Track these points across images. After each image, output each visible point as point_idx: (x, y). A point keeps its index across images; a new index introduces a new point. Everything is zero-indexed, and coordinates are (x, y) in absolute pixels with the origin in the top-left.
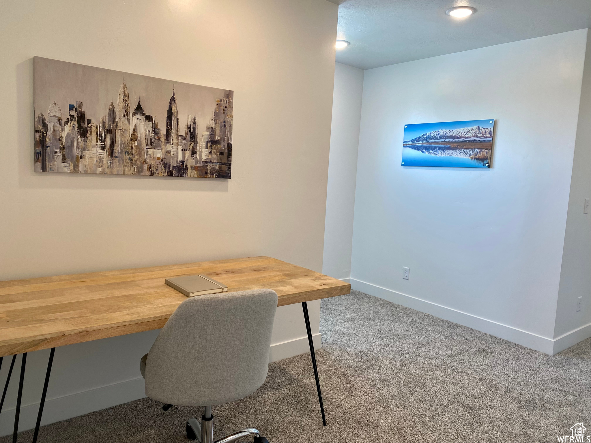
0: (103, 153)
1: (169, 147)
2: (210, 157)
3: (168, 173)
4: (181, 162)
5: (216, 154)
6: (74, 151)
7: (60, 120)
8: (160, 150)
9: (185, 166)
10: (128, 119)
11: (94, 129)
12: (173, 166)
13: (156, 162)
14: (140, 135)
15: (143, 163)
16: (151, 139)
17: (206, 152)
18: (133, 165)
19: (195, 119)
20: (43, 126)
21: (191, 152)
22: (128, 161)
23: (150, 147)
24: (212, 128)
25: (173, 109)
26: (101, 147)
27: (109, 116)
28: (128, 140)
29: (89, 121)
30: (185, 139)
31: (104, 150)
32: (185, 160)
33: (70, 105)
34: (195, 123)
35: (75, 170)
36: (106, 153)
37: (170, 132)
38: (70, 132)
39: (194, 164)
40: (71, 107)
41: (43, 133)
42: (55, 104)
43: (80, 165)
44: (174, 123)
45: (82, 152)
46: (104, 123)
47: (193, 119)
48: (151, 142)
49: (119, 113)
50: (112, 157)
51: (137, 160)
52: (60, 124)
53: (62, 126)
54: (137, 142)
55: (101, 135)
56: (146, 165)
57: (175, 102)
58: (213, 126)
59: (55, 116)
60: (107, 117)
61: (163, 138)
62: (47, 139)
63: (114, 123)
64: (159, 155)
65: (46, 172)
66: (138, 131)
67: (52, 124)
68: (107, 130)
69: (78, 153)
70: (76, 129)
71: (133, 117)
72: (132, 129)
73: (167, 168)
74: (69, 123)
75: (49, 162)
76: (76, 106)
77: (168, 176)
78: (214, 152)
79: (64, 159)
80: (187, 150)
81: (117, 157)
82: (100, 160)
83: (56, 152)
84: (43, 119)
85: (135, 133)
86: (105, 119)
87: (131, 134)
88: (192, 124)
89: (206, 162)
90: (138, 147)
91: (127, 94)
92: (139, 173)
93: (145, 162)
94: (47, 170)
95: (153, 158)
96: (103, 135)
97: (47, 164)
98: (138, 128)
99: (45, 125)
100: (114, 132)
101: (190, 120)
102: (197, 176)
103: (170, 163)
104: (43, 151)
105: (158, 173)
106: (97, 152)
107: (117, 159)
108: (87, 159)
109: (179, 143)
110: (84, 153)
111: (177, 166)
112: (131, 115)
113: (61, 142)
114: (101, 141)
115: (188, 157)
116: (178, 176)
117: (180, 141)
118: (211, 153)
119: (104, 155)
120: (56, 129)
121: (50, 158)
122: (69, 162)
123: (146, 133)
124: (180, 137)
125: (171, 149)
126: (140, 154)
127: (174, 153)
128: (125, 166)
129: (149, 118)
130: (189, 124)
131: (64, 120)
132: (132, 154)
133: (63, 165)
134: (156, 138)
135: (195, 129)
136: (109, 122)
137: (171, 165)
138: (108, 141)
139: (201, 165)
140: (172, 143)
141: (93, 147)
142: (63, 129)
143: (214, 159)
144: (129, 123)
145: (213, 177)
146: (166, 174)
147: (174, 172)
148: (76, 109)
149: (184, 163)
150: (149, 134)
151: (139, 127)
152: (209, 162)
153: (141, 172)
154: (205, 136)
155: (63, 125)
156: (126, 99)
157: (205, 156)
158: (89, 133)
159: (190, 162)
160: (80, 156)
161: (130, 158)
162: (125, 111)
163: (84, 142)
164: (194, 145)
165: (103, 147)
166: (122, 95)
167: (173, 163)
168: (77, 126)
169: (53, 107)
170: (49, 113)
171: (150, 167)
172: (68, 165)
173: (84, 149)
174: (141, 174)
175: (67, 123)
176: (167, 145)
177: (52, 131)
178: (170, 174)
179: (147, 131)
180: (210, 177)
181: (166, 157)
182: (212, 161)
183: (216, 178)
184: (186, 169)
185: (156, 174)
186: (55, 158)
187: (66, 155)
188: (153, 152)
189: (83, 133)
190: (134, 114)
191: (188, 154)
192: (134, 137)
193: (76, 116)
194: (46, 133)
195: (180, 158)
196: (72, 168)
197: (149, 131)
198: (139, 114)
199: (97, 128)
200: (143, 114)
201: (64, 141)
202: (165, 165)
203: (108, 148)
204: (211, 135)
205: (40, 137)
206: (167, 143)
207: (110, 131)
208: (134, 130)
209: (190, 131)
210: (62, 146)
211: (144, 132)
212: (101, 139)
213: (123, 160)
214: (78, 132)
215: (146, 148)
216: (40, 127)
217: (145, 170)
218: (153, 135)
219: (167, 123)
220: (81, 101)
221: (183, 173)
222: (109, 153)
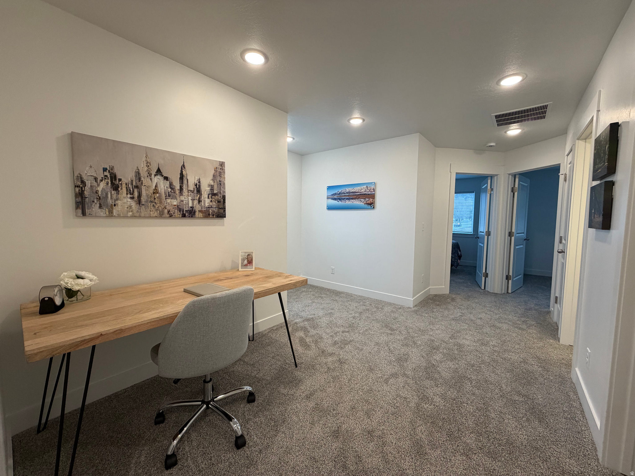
0: (133, 202)
1: (182, 198)
2: (211, 204)
3: (182, 215)
4: (191, 207)
5: (215, 202)
6: (108, 201)
7: (96, 179)
8: (176, 200)
10: (150, 178)
11: (124, 185)
12: (186, 211)
13: (173, 208)
14: (161, 190)
15: (164, 209)
16: (169, 193)
17: (208, 201)
18: (156, 210)
19: (199, 179)
20: (81, 183)
21: (198, 201)
22: (152, 207)
23: (168, 198)
24: (212, 185)
25: (184, 172)
26: (131, 198)
27: (136, 176)
28: (151, 193)
29: (120, 180)
30: (193, 192)
31: (133, 200)
32: (194, 206)
33: (103, 168)
34: (199, 182)
35: (111, 215)
36: (135, 202)
37: (182, 188)
38: (105, 187)
39: (200, 209)
40: (105, 170)
41: (82, 188)
42: (91, 167)
43: (114, 210)
44: (185, 182)
45: (115, 202)
46: (132, 181)
47: (198, 179)
48: (169, 195)
49: (144, 175)
50: (140, 204)
51: (158, 207)
52: (96, 181)
53: (97, 183)
54: (158, 194)
55: (130, 189)
56: (166, 210)
57: (185, 168)
58: (212, 184)
59: (92, 176)
60: (134, 177)
61: (177, 192)
62: (85, 192)
63: (139, 181)
64: (175, 203)
65: (86, 216)
66: (159, 187)
67: (89, 182)
68: (135, 186)
69: (112, 202)
70: (110, 185)
71: (154, 177)
72: (154, 186)
73: (181, 212)
74: (103, 181)
75: (88, 209)
76: (108, 169)
77: (182, 217)
78: (214, 201)
79: (100, 207)
80: (195, 200)
81: (143, 205)
82: (130, 207)
83: (94, 201)
84: (81, 178)
85: (157, 188)
86: (133, 179)
87: (154, 189)
88: (197, 183)
89: (209, 208)
90: (160, 198)
91: (149, 162)
92: (161, 215)
93: (165, 208)
94: (87, 215)
95: (171, 205)
96: (131, 190)
97: (86, 210)
98: (158, 185)
99: (83, 182)
100: (140, 188)
101: (196, 180)
102: (202, 217)
103: (183, 208)
104: (82, 202)
105: (175, 215)
106: (127, 201)
107: (143, 206)
108: (120, 207)
109: (189, 195)
110: (117, 202)
111: (188, 210)
112: (153, 176)
113: (97, 194)
114: (130, 194)
115: (196, 204)
116: (189, 217)
117: (190, 194)
118: (211, 201)
119: (133, 204)
120: (92, 185)
121: (88, 206)
122: (105, 209)
123: (165, 189)
124: (189, 191)
125: (184, 199)
126: (161, 203)
127: (186, 202)
128: (150, 211)
129: (166, 178)
130: (196, 182)
131: (99, 179)
132: (155, 203)
133: (100, 211)
134: (172, 191)
135: (200, 186)
136: (135, 181)
137: (184, 210)
138: (136, 194)
139: (205, 209)
140: (184, 195)
141: (124, 198)
142: (98, 185)
143: (214, 205)
144: (152, 181)
145: (214, 217)
146: (181, 216)
147: (186, 214)
148: (109, 171)
149: (193, 208)
150: (167, 189)
151: (160, 184)
152: (210, 207)
153: (163, 214)
154: (207, 191)
155: (99, 182)
156: (149, 164)
157: (208, 203)
158: (120, 188)
159: (197, 208)
160: (113, 204)
161: (153, 205)
162: (148, 173)
163: (116, 194)
164: (200, 196)
165: (132, 198)
166: (145, 162)
167: (185, 208)
168: (110, 183)
169: (89, 169)
170: (86, 174)
171: (169, 211)
172: (104, 211)
173: (117, 199)
174: (162, 216)
175: (102, 181)
176: (181, 196)
177: (89, 186)
178: (184, 216)
179: (166, 187)
180: (212, 217)
181: (180, 204)
182: (213, 207)
183: (216, 217)
184: (195, 212)
185: (174, 216)
186: (93, 206)
187: (102, 204)
188: (171, 201)
189: (116, 188)
190: (155, 175)
191: (196, 202)
192: (156, 191)
193: (109, 176)
194: (85, 188)
195: (190, 205)
196: (107, 213)
197: (167, 187)
198: (159, 175)
199: (126, 184)
200: (162, 176)
201: (100, 194)
202: (180, 210)
203: (136, 198)
204: (211, 189)
205: (79, 190)
206: (180, 195)
207: (137, 187)
208: (156, 186)
209: (196, 187)
210: (98, 197)
211: (163, 187)
212: (130, 192)
213: (148, 207)
214: (111, 187)
215: (166, 199)
216: (79, 183)
217: (165, 214)
218: (170, 190)
219: (180, 182)
220: (113, 165)
221: (193, 215)
222: (137, 202)
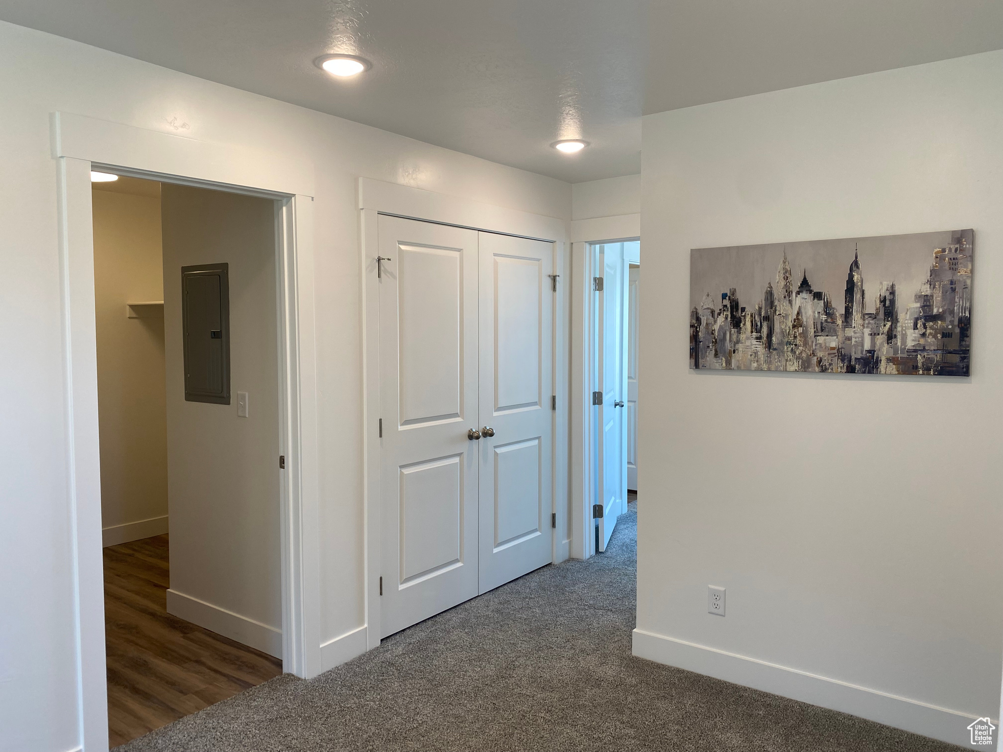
9: (876, 357)
